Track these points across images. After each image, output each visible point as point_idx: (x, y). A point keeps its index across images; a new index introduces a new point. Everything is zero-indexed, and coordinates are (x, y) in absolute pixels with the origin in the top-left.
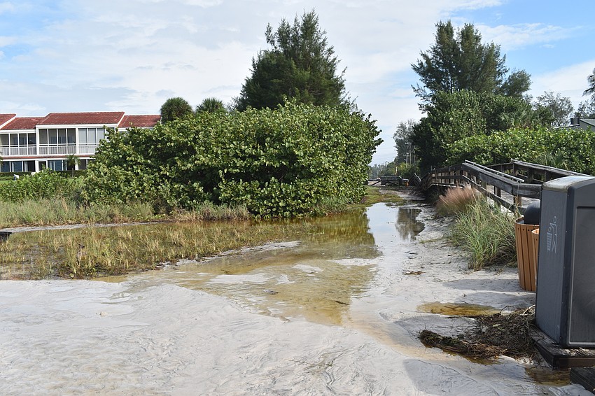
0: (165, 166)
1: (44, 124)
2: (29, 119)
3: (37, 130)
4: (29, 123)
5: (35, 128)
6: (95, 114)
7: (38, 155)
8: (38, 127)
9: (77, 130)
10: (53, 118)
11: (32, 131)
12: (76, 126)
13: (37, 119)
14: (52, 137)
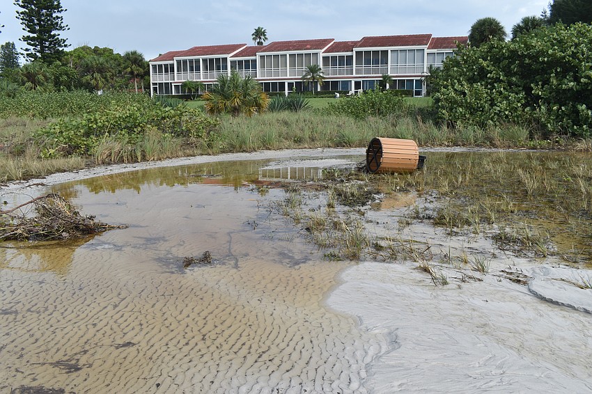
0: (537, 85)
1: (360, 46)
2: (346, 43)
3: (354, 52)
4: (347, 46)
5: (352, 51)
6: (404, 37)
7: (354, 75)
8: (355, 49)
9: (389, 52)
10: (367, 41)
11: (349, 54)
12: (389, 48)
13: (352, 42)
14: (366, 58)
